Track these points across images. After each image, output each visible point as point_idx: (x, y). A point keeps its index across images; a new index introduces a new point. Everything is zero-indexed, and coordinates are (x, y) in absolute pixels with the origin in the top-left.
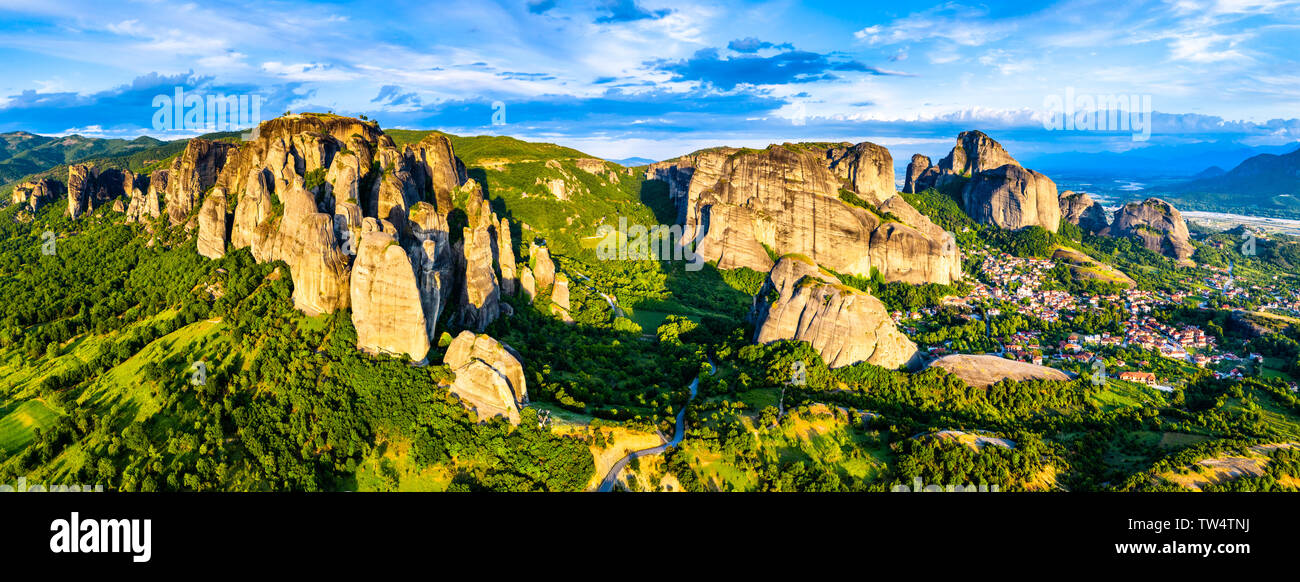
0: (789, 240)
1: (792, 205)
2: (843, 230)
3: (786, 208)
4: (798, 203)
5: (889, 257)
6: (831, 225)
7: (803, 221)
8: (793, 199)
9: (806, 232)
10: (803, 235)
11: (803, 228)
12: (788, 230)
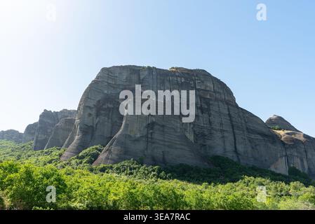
0: (208, 142)
1: (208, 110)
2: (258, 134)
3: (202, 113)
4: (214, 108)
5: (310, 156)
6: (247, 129)
7: (221, 124)
8: (208, 105)
9: (226, 134)
10: (223, 137)
11: (222, 131)
12: (206, 133)
